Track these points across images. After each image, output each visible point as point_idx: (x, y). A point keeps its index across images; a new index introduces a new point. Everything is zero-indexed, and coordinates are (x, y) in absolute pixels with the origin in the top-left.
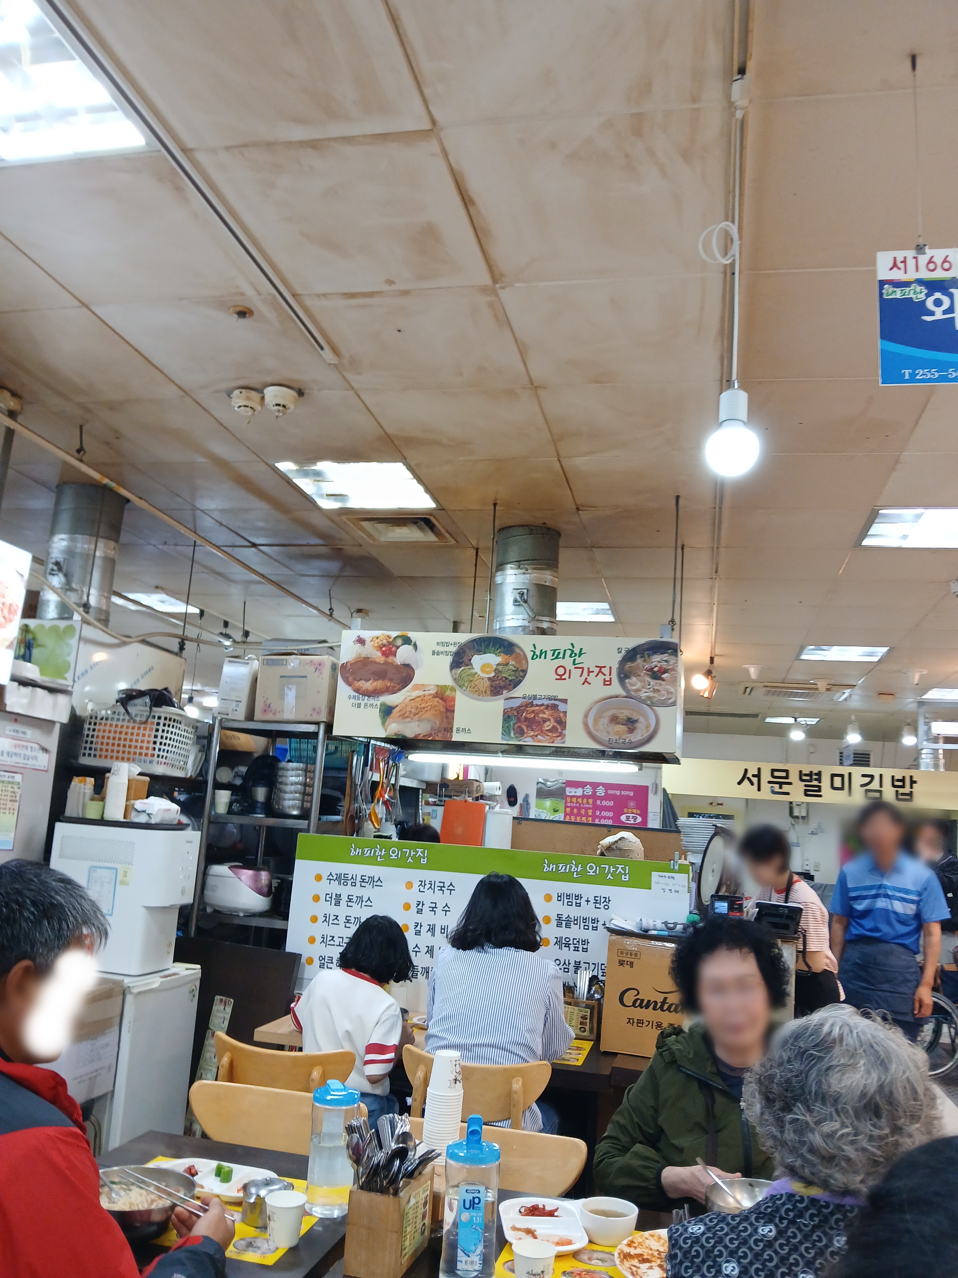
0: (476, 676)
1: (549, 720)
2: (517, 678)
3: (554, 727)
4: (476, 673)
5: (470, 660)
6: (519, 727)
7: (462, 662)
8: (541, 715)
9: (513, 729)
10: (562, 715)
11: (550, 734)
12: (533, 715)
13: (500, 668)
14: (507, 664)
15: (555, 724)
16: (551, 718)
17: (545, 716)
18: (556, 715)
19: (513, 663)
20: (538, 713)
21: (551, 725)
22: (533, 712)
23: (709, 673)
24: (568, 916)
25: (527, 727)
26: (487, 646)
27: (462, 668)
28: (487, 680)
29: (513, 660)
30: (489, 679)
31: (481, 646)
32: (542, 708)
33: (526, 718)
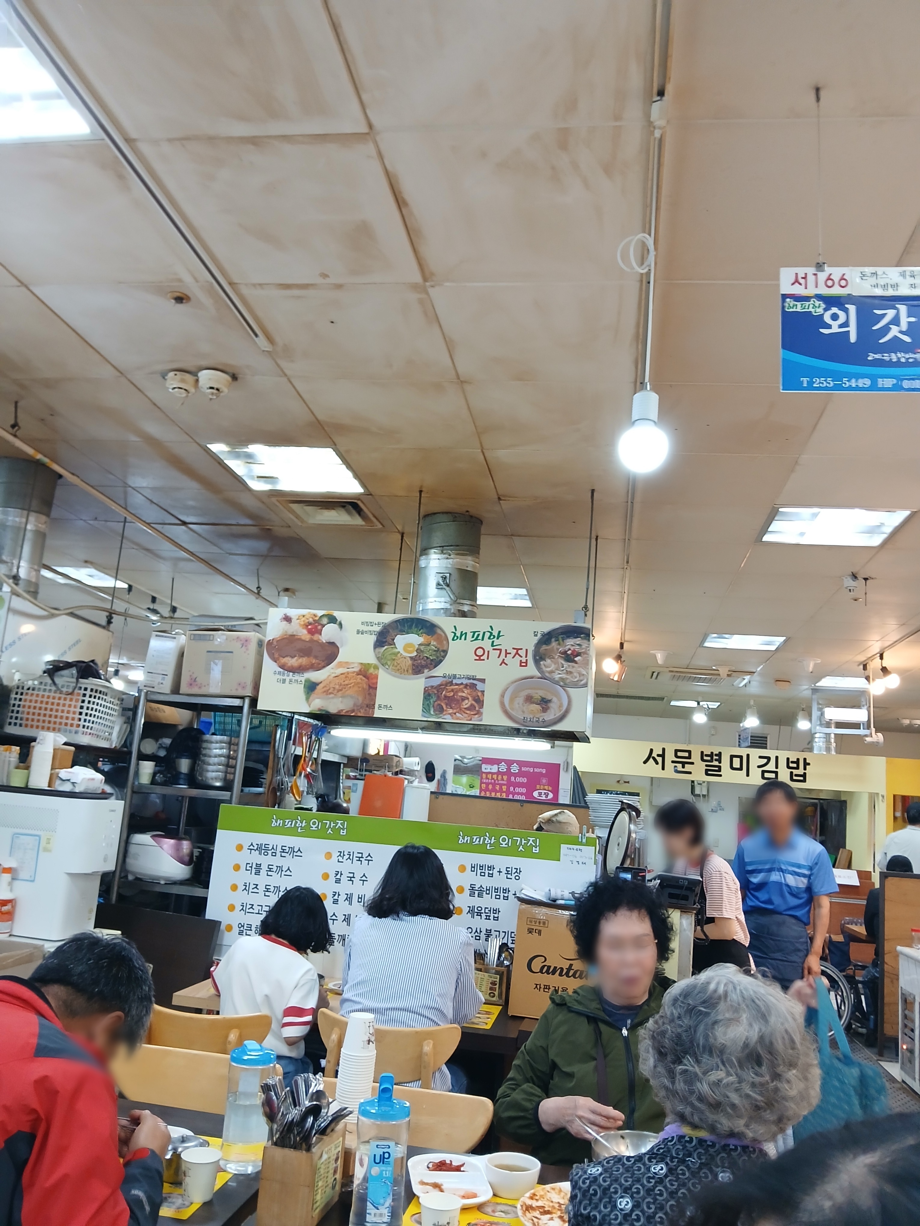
0: (399, 655)
1: (468, 699)
2: (437, 657)
3: (472, 705)
4: (399, 652)
5: (393, 640)
6: (439, 705)
7: (386, 642)
8: (460, 694)
9: (433, 706)
10: (479, 694)
11: (468, 712)
12: (452, 694)
13: (422, 648)
14: (429, 645)
15: (474, 702)
16: (469, 697)
17: (464, 695)
18: (474, 694)
19: (435, 643)
20: (457, 692)
21: (469, 704)
22: (452, 690)
23: (619, 658)
24: (481, 886)
25: (447, 705)
26: (410, 627)
27: (386, 647)
28: (409, 659)
29: (435, 640)
30: (411, 658)
31: (404, 626)
32: (462, 686)
33: (445, 696)
